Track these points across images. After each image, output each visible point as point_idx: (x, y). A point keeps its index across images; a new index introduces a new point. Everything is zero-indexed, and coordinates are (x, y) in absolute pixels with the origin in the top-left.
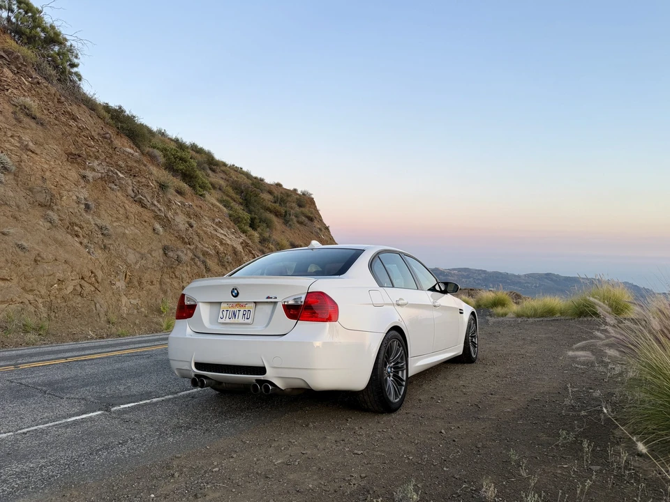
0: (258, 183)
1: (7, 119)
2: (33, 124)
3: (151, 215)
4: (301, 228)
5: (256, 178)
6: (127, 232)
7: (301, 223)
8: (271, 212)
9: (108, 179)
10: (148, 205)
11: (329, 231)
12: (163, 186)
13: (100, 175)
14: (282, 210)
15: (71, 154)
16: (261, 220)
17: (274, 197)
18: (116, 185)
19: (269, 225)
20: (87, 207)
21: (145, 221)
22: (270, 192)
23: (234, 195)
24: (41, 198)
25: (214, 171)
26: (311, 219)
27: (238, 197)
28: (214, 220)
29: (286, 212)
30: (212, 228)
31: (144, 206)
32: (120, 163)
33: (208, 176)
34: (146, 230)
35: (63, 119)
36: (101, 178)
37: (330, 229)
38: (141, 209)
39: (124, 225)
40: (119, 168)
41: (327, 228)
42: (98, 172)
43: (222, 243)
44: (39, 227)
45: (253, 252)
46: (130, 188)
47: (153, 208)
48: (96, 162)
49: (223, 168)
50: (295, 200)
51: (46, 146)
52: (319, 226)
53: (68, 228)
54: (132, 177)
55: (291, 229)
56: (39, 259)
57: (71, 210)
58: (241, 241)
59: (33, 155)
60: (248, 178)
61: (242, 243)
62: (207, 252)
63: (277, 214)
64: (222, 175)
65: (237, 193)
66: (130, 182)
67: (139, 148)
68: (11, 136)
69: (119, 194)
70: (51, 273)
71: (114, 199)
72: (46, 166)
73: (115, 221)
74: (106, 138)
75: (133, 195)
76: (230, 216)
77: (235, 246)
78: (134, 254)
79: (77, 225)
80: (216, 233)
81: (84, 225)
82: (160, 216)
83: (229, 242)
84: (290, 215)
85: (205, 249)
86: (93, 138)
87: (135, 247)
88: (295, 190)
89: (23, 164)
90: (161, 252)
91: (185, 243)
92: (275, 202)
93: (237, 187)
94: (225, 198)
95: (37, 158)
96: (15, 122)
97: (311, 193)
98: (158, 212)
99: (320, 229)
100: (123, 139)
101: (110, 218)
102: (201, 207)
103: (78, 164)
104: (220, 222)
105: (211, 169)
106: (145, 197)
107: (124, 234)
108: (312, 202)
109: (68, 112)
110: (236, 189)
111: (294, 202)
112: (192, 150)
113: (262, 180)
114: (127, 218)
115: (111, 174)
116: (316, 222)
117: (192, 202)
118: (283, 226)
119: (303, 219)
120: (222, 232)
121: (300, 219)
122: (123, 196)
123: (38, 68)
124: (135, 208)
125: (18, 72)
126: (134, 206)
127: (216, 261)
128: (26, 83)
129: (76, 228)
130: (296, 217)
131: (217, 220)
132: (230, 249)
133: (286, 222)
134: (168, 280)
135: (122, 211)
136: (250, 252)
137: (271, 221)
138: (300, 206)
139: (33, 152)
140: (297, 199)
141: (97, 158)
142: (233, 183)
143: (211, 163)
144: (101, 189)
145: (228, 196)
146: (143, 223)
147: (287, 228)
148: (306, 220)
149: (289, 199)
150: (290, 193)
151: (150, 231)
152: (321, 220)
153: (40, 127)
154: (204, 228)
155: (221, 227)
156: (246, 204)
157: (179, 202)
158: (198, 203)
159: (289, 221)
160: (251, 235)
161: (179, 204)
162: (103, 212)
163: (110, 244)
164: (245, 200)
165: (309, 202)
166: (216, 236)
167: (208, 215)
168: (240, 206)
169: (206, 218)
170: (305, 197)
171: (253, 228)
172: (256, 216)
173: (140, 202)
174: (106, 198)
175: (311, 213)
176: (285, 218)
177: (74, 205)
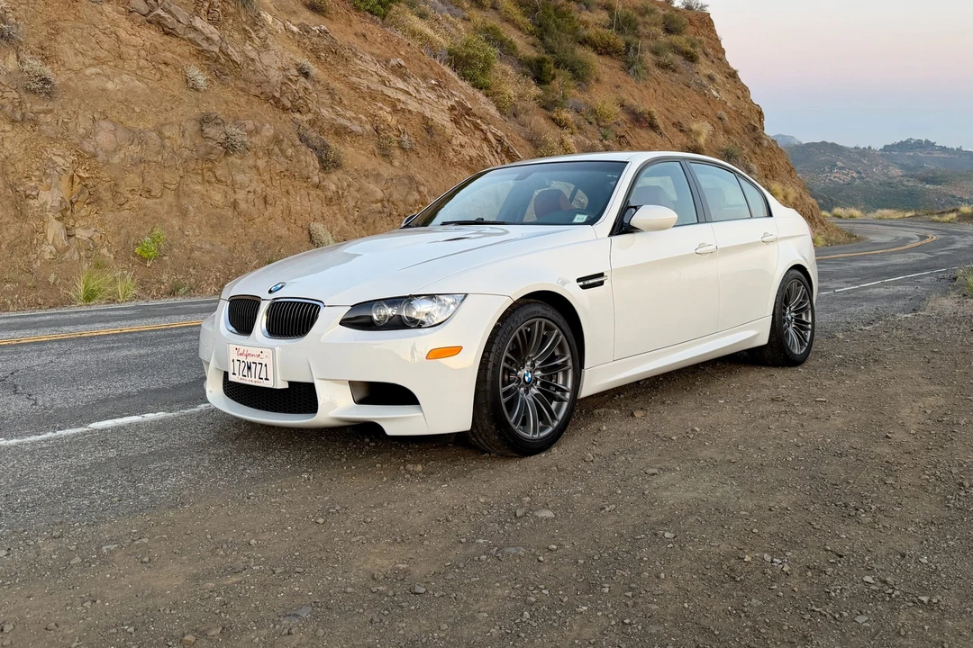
3: (186, 49)
4: (665, 77)
6: (110, 86)
7: (664, 67)
8: (595, 47)
10: (180, 29)
14: (620, 42)
16: (561, 65)
17: (611, 16)
21: (166, 64)
22: (608, 8)
23: (519, 18)
26: (691, 58)
27: (527, 20)
28: (387, 61)
29: (628, 45)
30: (374, 78)
31: (169, 33)
34: (165, 82)
37: (740, 75)
38: (158, 38)
39: (109, 71)
41: (733, 75)
43: (395, 110)
45: (484, 127)
47: (192, 35)
50: (660, 19)
52: (709, 71)
55: (637, 81)
58: (450, 103)
61: (452, 108)
62: (345, 128)
63: (604, 50)
65: (525, 14)
69: (108, 8)
71: (96, 19)
73: (91, 65)
75: (144, 8)
76: (450, 54)
77: (428, 114)
78: (114, 132)
82: (209, 52)
83: (413, 106)
84: (636, 49)
85: (341, 121)
87: (123, 118)
90: (191, 127)
91: (285, 109)
92: (610, 27)
93: (527, 2)
98: (204, 45)
99: (711, 78)
101: (80, 58)
102: (364, 36)
104: (400, 66)
106: (169, 12)
107: (104, 90)
108: (705, 22)
111: (655, 25)
114: (120, 57)
116: (704, 67)
118: (621, 74)
119: (669, 58)
120: (401, 85)
121: (662, 59)
122: (118, 12)
124: (151, 36)
126: (143, 32)
127: (372, 146)
130: (656, 54)
131: (393, 62)
132: (416, 121)
133: (628, 67)
134: (198, 187)
135: (107, 43)
136: (477, 127)
137: (586, 66)
138: (668, 31)
140: (664, 15)
145: (508, 20)
146: (162, 67)
147: (629, 79)
148: (678, 60)
149: (647, 18)
151: (174, 85)
152: (722, 59)
154: (354, 79)
155: (404, 77)
156: (541, 32)
157: (298, 26)
158: (360, 28)
159: (633, 63)
160: (498, 93)
161: (295, 29)
162: (66, 48)
163: (46, 112)
164: (540, 26)
165: (697, 23)
166: (383, 94)
167: (378, 52)
168: (530, 38)
169: (368, 57)
170: (690, 13)
171: (540, 80)
172: (548, 57)
173: (159, 24)
174: (78, 18)
175: (693, 45)
176: (626, 58)
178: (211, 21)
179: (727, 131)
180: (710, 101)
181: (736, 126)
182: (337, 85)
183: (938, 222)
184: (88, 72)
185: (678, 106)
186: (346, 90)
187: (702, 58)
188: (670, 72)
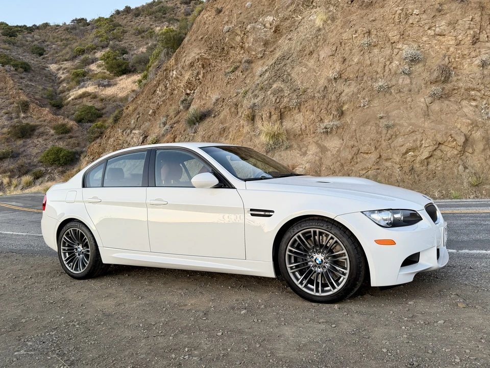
44: (419, 103)
56: (398, 133)
57: (470, 76)
59: (441, 38)
68: (429, 29)
70: (402, 144)
72: (451, 42)
79: (474, 90)
89: (430, 50)
95: (444, 39)
96: (434, 14)
129: (473, 93)
139: (441, 35)
177: (476, 69)
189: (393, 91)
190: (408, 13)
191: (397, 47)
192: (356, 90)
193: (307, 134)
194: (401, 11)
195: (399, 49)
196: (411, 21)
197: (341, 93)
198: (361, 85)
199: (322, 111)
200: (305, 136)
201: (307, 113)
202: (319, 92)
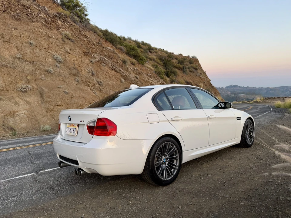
0: (171, 55)
1: (59, 41)
2: (70, 42)
3: (120, 75)
4: (191, 74)
5: (170, 53)
6: (110, 83)
7: (191, 72)
8: (176, 68)
9: (101, 61)
10: (118, 71)
11: (206, 74)
12: (124, 62)
13: (98, 60)
14: (182, 66)
15: (85, 52)
16: (172, 72)
17: (178, 61)
18: (104, 64)
19: (175, 74)
20: (93, 74)
21: (117, 78)
22: (177, 59)
23: (160, 62)
24: (74, 72)
25: (151, 52)
26: (196, 69)
28: (148, 74)
29: (183, 67)
30: (147, 78)
31: (116, 72)
32: (106, 54)
33: (148, 55)
35: (81, 38)
36: (99, 61)
37: (206, 73)
38: (115, 73)
39: (108, 80)
40: (105, 56)
41: (205, 73)
42: (97, 59)
44: (73, 84)
46: (110, 64)
47: (120, 72)
48: (96, 55)
49: (155, 51)
51: (75, 50)
52: (200, 72)
53: (85, 83)
54: (111, 60)
55: (186, 75)
56: (72, 97)
57: (86, 76)
58: (160, 82)
59: (70, 55)
60: (166, 53)
63: (179, 69)
64: (155, 54)
65: (161, 61)
66: (110, 62)
67: (115, 46)
68: (62, 48)
69: (106, 67)
70: (77, 102)
71: (104, 69)
72: (75, 59)
74: (99, 44)
75: (111, 67)
76: (156, 72)
79: (88, 82)
80: (148, 80)
81: (92, 82)
84: (185, 68)
86: (94, 45)
87: (113, 89)
88: (189, 56)
89: (66, 59)
92: (179, 63)
93: (161, 58)
94: (155, 64)
95: (71, 56)
96: (62, 42)
97: (196, 56)
98: (122, 74)
99: (201, 74)
100: (108, 43)
101: (103, 78)
103: (89, 56)
104: (150, 75)
105: (150, 52)
106: (116, 67)
107: (109, 84)
108: (197, 61)
109: (84, 35)
110: (161, 59)
111: (187, 62)
112: (142, 44)
113: (173, 53)
114: (110, 77)
115: (102, 59)
116: (199, 71)
117: (138, 68)
118: (182, 74)
119: (192, 69)
120: (151, 79)
121: (191, 70)
122: (108, 68)
123: (72, 18)
124: (113, 73)
125: (63, 21)
126: (112, 72)
128: (67, 25)
129: (88, 83)
130: (189, 69)
131: (149, 74)
135: (107, 74)
137: (176, 72)
138: (191, 63)
139: (70, 54)
141: (96, 53)
142: (159, 57)
143: (150, 49)
144: (99, 66)
145: (157, 63)
146: (116, 79)
147: (184, 75)
148: (194, 70)
149: (186, 61)
150: (186, 58)
151: (119, 82)
152: (202, 69)
153: (72, 43)
154: (143, 79)
155: (151, 77)
156: (165, 65)
157: (132, 68)
158: (141, 68)
159: (185, 71)
160: (165, 80)
161: (132, 69)
162: (100, 75)
163: (103, 89)
164: (165, 64)
165: (196, 61)
166: (149, 81)
167: (145, 72)
168: (162, 67)
169: (144, 74)
170: (194, 59)
171: (168, 76)
172: (169, 71)
173: (115, 70)
174: (101, 70)
175: (196, 66)
176: (183, 70)
177: (87, 74)
178: (122, 69)
179: (206, 85)
180: (201, 79)
181: (207, 84)
182: (141, 80)
183: (249, 103)
184: (105, 80)
185: (195, 80)
186: (143, 81)
187: (198, 69)
188: (192, 73)
189: (56, 75)
190: (50, 36)
191: (49, 51)
192: (34, 69)
193: (8, 91)
194: (45, 33)
195: (50, 53)
196: (51, 40)
197: (24, 68)
198: (37, 67)
199: (17, 77)
200: (5, 91)
201: (5, 76)
202: (9, 63)
